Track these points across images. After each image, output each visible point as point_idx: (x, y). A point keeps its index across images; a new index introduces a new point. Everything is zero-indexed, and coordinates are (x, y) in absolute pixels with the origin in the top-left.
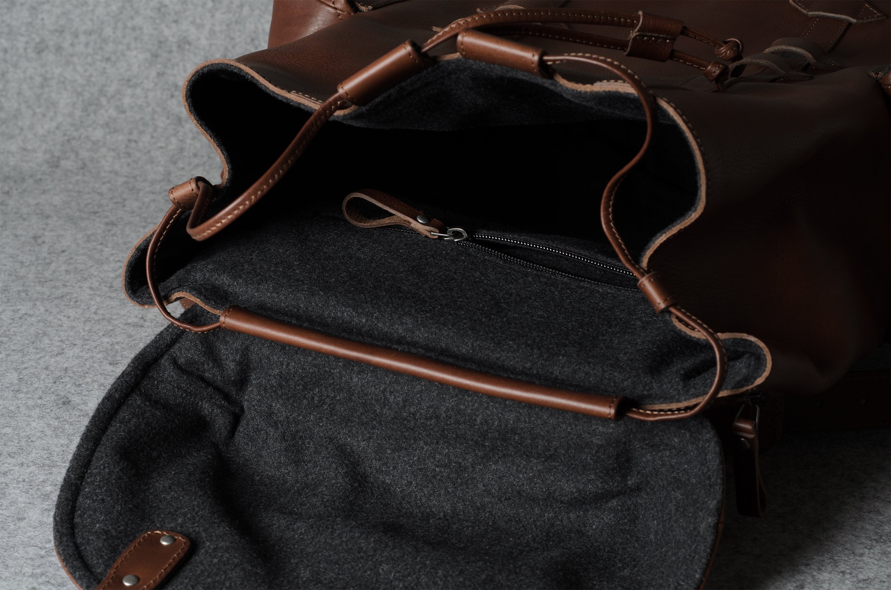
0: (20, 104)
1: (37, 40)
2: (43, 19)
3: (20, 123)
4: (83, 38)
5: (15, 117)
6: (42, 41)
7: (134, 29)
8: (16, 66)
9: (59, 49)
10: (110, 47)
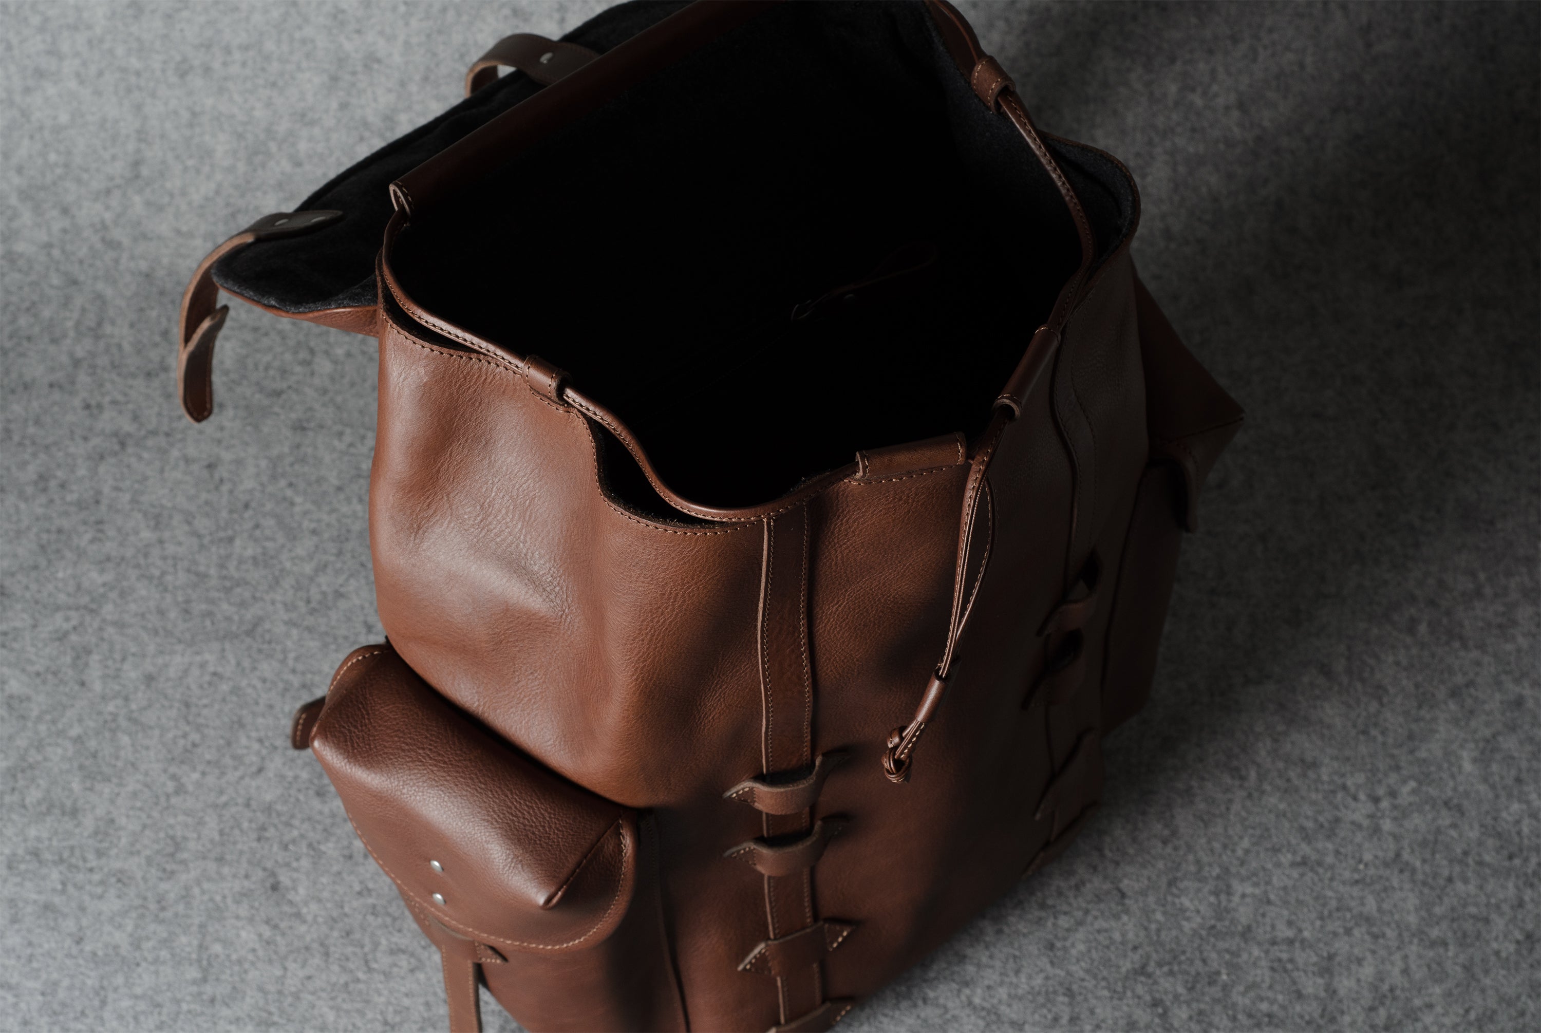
1: (178, 58)
2: (182, 30)
4: (237, 56)
6: (185, 60)
7: (304, 41)
9: (207, 70)
10: (275, 67)
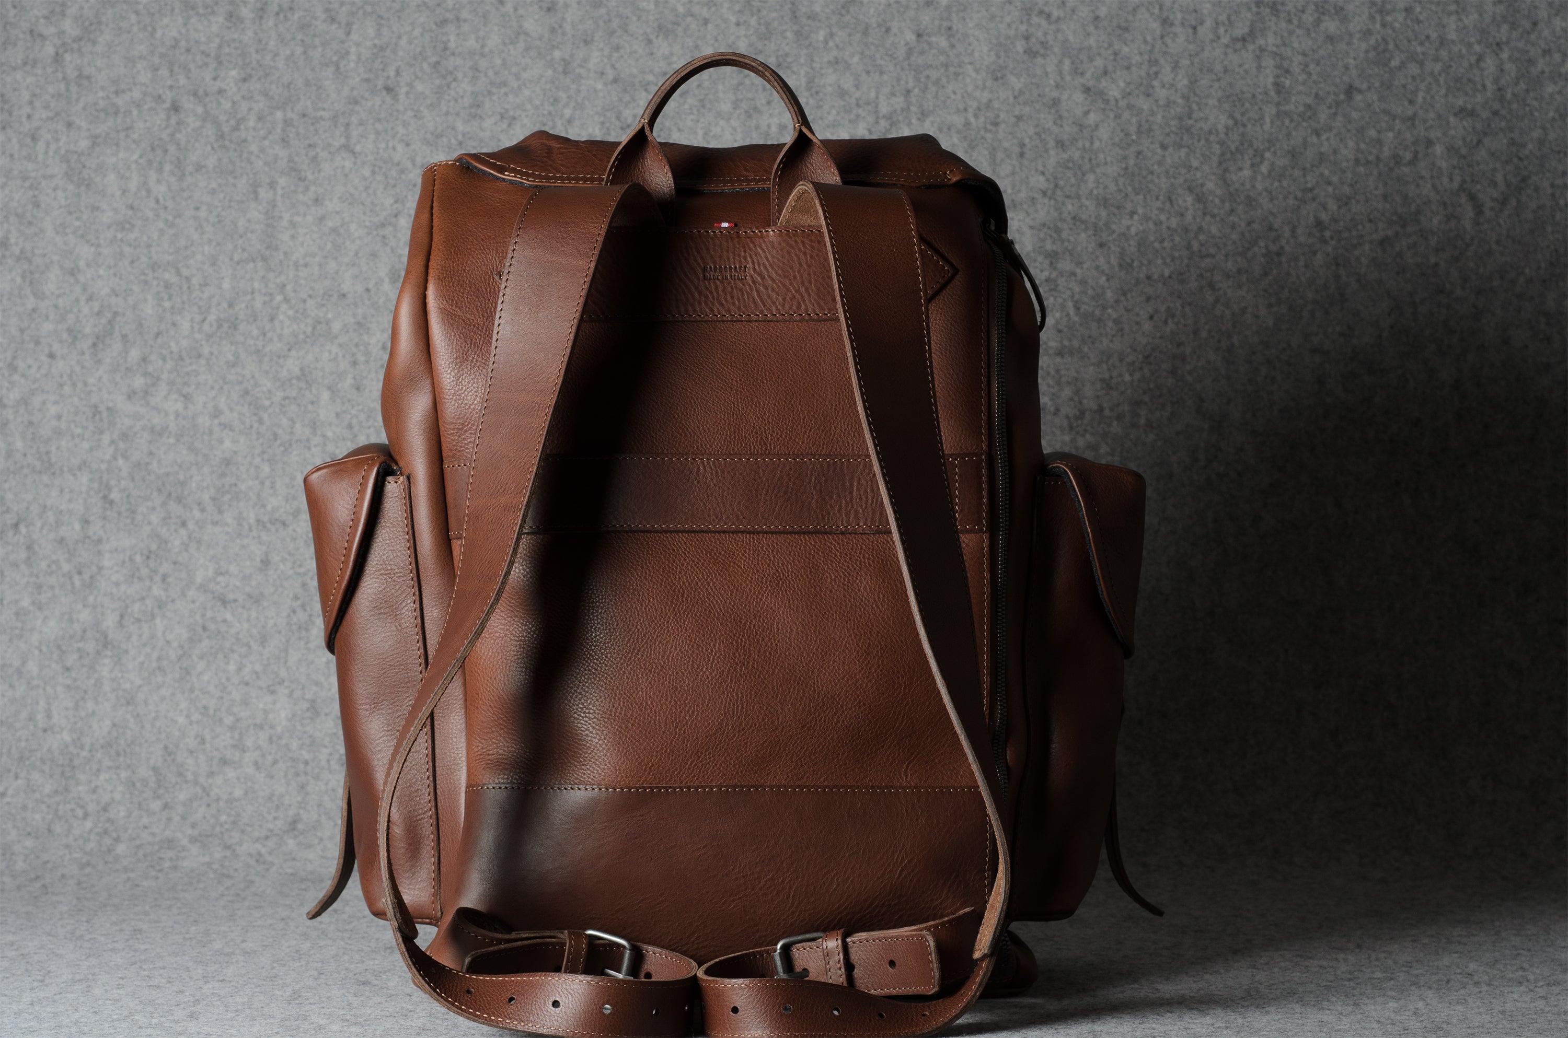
0: (320, 815)
3: (319, 834)
5: (315, 828)
8: (317, 778)
